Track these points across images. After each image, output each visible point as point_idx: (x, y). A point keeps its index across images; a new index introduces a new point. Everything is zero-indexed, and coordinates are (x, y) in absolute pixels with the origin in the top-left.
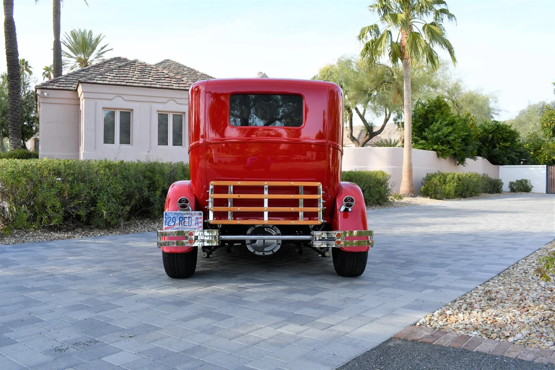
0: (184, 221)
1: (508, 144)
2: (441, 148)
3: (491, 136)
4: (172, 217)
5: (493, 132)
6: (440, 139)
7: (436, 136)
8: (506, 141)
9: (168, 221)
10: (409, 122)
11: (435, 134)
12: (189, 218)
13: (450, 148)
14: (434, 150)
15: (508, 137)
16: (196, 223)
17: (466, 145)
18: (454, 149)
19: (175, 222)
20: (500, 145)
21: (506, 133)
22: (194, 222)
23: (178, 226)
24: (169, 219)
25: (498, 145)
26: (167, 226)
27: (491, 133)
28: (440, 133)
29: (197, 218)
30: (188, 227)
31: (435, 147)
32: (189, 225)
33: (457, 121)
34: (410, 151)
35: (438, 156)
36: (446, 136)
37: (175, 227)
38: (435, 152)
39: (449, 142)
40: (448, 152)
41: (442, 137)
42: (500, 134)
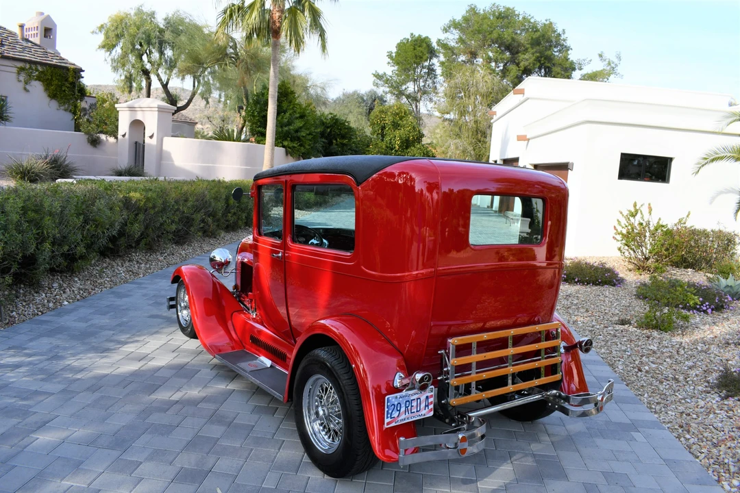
0: (412, 406)
1: (345, 141)
2: (291, 145)
3: (329, 130)
4: (396, 403)
5: (331, 126)
6: (289, 133)
7: (286, 131)
8: (343, 137)
9: (390, 411)
10: (274, 115)
11: (286, 128)
12: (417, 399)
13: (301, 145)
14: (283, 146)
15: (346, 134)
16: (426, 406)
17: (315, 143)
18: (304, 147)
19: (400, 410)
20: (337, 141)
21: (345, 128)
22: (423, 405)
23: (403, 417)
24: (393, 407)
25: (335, 141)
26: (389, 420)
27: (328, 127)
28: (291, 128)
29: (427, 397)
30: (416, 414)
31: (286, 143)
32: (417, 411)
33: (307, 114)
34: (273, 149)
35: (287, 154)
36: (297, 131)
37: (400, 418)
38: (283, 149)
39: (298, 139)
40: (298, 151)
41: (293, 132)
42: (338, 129)
